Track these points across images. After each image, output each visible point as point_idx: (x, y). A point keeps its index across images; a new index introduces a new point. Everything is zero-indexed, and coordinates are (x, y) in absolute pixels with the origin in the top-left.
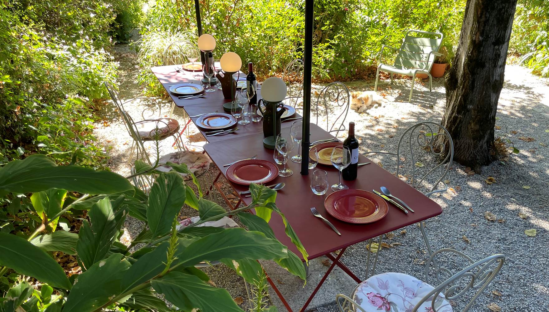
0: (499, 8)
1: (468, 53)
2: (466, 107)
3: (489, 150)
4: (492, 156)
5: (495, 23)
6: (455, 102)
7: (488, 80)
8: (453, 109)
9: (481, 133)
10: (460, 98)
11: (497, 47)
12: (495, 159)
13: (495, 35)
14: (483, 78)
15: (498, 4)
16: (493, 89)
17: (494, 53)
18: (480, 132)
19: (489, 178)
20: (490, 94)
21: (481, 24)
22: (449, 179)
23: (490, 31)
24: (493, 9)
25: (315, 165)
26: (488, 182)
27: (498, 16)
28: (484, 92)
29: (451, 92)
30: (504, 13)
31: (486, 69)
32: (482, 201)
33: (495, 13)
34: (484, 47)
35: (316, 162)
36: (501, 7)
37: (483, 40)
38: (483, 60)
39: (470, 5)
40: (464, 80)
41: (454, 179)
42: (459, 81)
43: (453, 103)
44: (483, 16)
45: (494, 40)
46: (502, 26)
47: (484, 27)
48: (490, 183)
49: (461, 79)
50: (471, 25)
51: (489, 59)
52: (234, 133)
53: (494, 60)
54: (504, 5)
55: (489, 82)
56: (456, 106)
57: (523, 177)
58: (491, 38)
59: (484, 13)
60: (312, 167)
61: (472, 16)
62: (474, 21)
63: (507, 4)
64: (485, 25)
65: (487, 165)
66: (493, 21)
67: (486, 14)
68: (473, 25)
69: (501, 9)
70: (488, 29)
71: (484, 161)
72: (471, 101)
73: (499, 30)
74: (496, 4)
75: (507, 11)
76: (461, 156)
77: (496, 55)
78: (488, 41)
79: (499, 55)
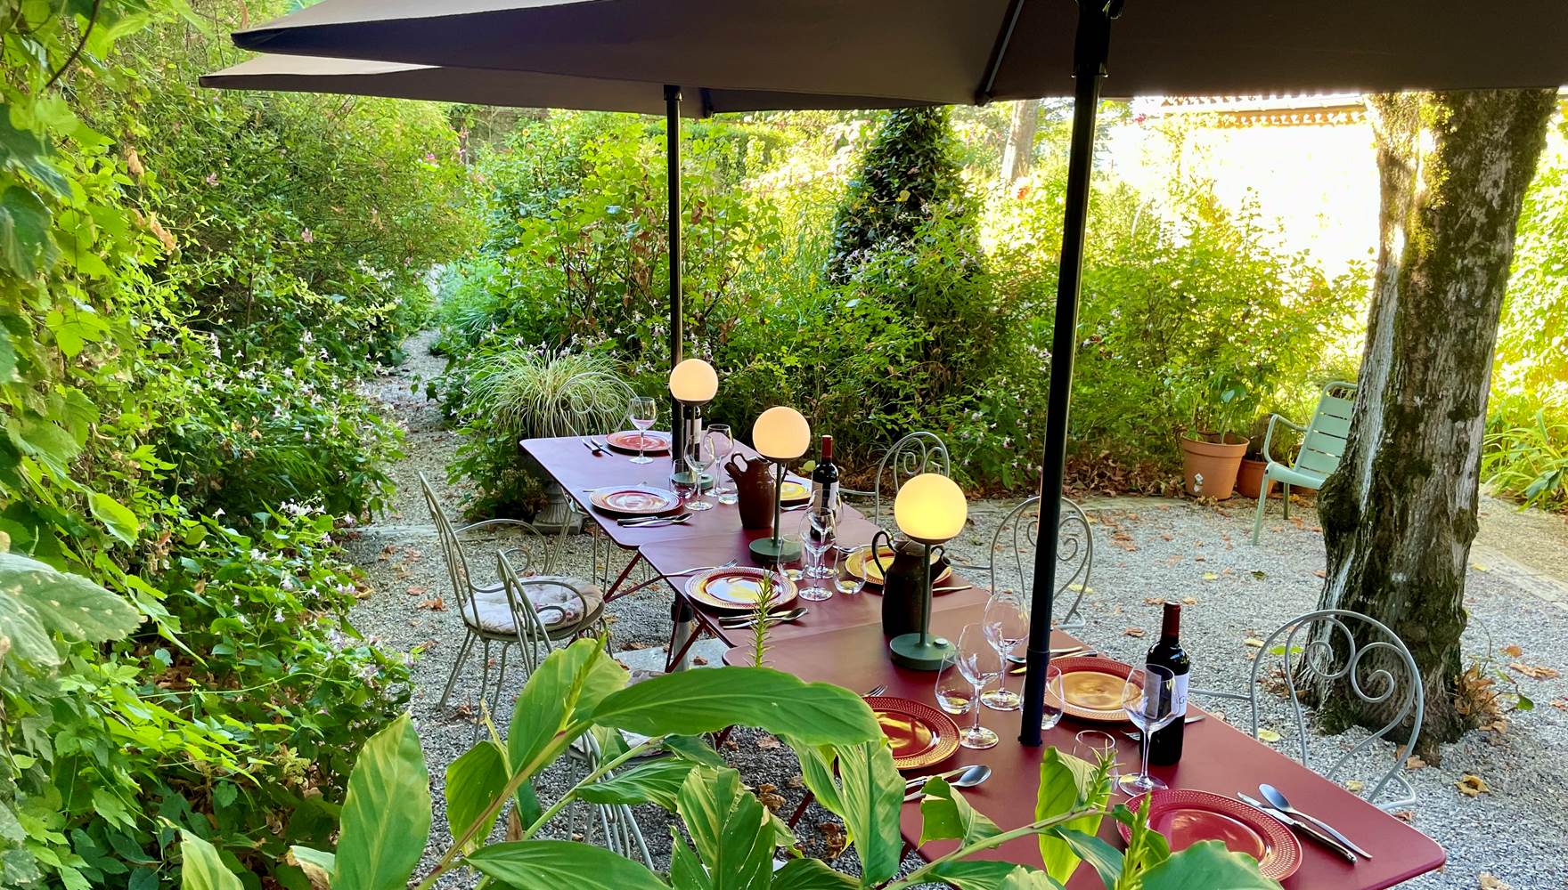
0: (1459, 327)
1: (1386, 438)
2: (1388, 577)
3: (1452, 701)
4: (1462, 716)
5: (1452, 364)
6: (1353, 562)
7: (1439, 509)
8: (1349, 582)
9: (1433, 651)
10: (1368, 552)
11: (1460, 424)
12: (1470, 725)
13: (1454, 394)
14: (1428, 501)
15: (1457, 318)
16: (1457, 532)
17: (1455, 439)
18: (1431, 646)
19: (1466, 778)
20: (1450, 546)
21: (1415, 364)
22: (1358, 776)
23: (1440, 383)
24: (1444, 328)
25: (1056, 718)
26: (1465, 789)
27: (1459, 347)
28: (1434, 540)
29: (1341, 535)
30: (1474, 341)
31: (1433, 479)
32: (1461, 842)
33: (1450, 339)
34: (1426, 424)
35: (1057, 711)
36: (1465, 325)
37: (1424, 407)
38: (1426, 456)
39: (1381, 317)
40: (1377, 505)
41: (1371, 779)
42: (1363, 508)
43: (1348, 565)
44: (1421, 347)
45: (1451, 407)
46: (1472, 371)
47: (1425, 373)
48: (1472, 791)
49: (1368, 503)
50: (1386, 368)
51: (1443, 455)
52: (794, 623)
53: (1455, 457)
54: (1472, 321)
55: (1445, 512)
56: (1357, 575)
57: (1554, 777)
58: (1445, 400)
59: (1423, 340)
60: (1048, 723)
61: (1389, 344)
62: (1395, 358)
63: (1481, 320)
64: (1427, 369)
65: (1453, 741)
66: (1446, 360)
67: (1427, 341)
68: (1394, 366)
69: (1465, 332)
70: (1435, 377)
71: (1444, 729)
72: (1400, 561)
73: (1462, 382)
74: (1452, 318)
75: (1481, 337)
76: (1381, 714)
77: (1458, 445)
78: (1435, 407)
79: (1467, 445)
